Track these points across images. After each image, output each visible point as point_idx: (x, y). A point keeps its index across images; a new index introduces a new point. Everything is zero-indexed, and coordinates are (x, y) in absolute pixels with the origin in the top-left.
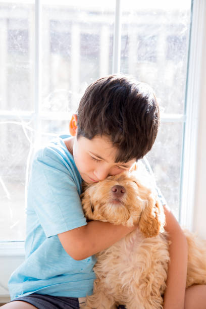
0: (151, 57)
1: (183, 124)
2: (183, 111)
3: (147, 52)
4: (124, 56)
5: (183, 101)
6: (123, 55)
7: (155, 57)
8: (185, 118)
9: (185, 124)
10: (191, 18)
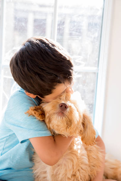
0: (77, 29)
1: (97, 74)
2: (97, 65)
3: (74, 26)
4: (60, 27)
5: (97, 59)
6: (58, 27)
7: (80, 30)
8: (98, 70)
9: (98, 73)
10: (104, 5)
